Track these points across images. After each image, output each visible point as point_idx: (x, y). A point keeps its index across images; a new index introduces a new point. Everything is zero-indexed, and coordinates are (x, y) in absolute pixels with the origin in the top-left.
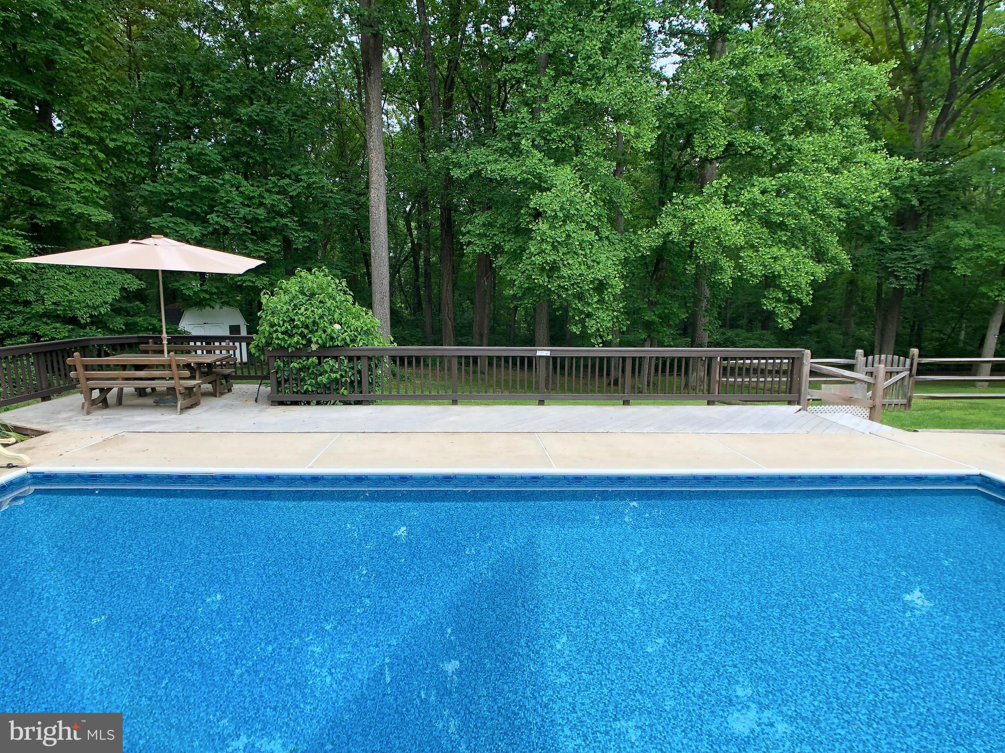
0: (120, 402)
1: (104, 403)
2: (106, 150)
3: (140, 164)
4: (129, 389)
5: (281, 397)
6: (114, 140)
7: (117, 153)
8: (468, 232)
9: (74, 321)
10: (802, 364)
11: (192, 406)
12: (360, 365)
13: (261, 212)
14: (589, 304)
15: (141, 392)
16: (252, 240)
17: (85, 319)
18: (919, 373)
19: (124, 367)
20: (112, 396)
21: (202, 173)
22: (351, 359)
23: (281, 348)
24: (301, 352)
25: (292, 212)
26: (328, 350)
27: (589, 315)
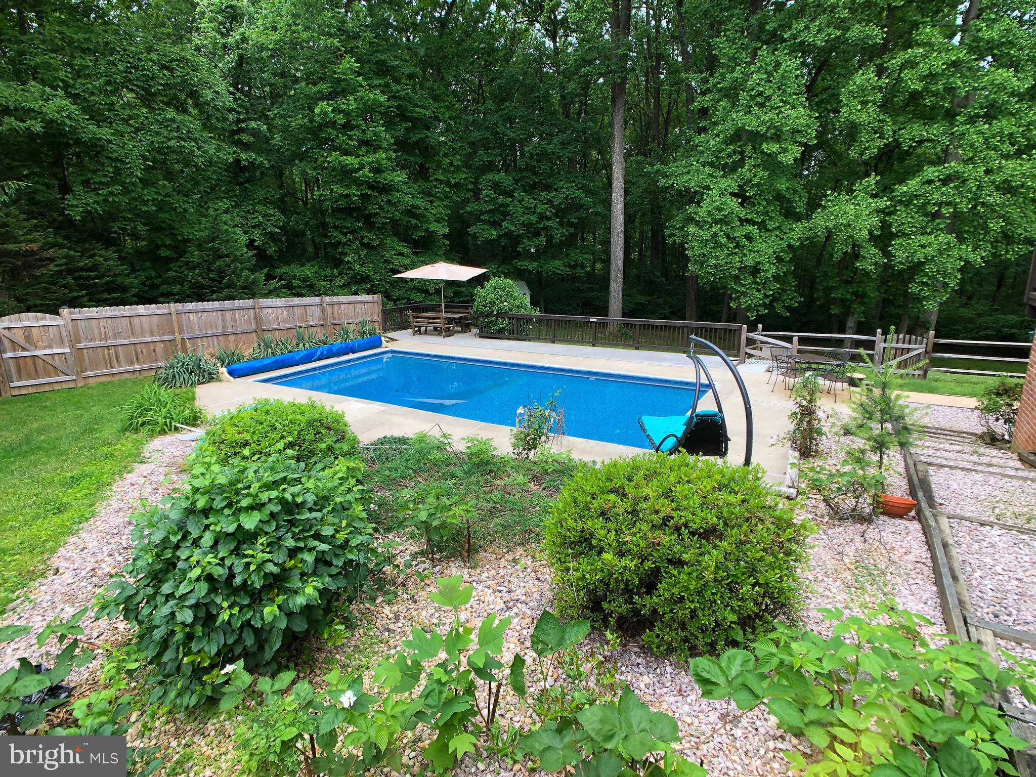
0: (426, 333)
1: (419, 332)
2: (449, 184)
3: (468, 190)
4: (431, 328)
5: (483, 334)
6: (455, 178)
7: (457, 185)
8: (672, 226)
9: (426, 292)
10: (740, 334)
11: (450, 336)
12: (514, 322)
13: (534, 218)
14: (744, 285)
15: (435, 329)
16: (528, 237)
17: (432, 291)
18: (934, 351)
19: (429, 318)
20: (423, 329)
21: (499, 195)
22: (510, 319)
23: (483, 313)
24: (490, 315)
25: (556, 215)
26: (501, 315)
27: (744, 294)
